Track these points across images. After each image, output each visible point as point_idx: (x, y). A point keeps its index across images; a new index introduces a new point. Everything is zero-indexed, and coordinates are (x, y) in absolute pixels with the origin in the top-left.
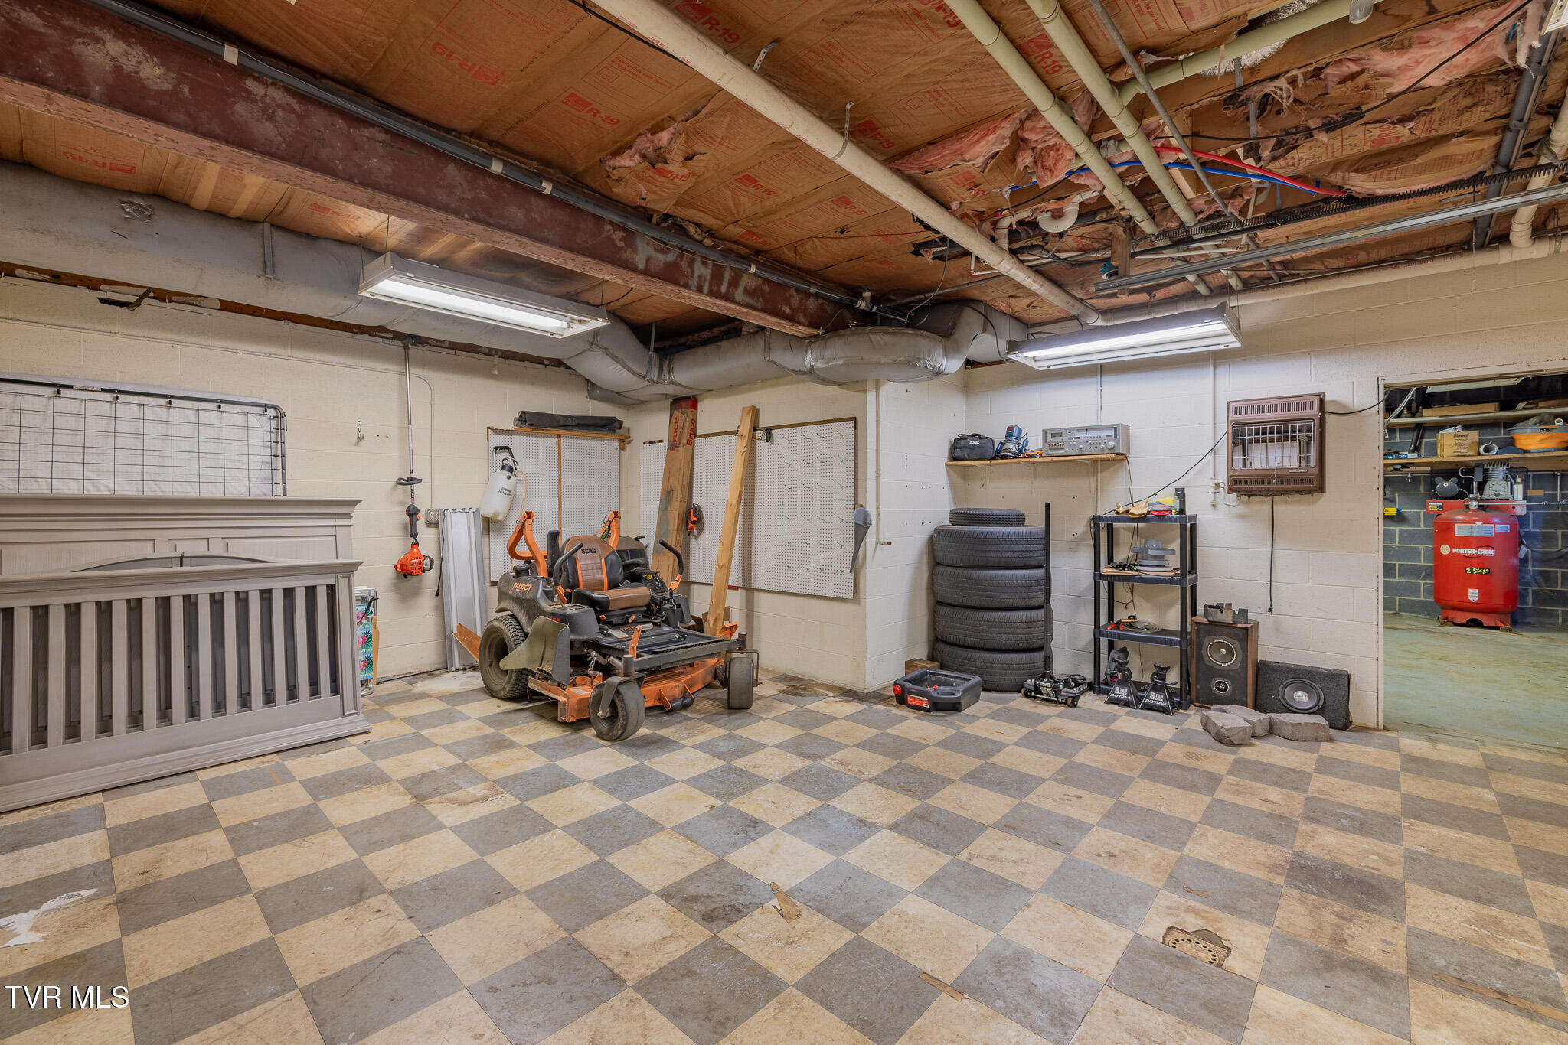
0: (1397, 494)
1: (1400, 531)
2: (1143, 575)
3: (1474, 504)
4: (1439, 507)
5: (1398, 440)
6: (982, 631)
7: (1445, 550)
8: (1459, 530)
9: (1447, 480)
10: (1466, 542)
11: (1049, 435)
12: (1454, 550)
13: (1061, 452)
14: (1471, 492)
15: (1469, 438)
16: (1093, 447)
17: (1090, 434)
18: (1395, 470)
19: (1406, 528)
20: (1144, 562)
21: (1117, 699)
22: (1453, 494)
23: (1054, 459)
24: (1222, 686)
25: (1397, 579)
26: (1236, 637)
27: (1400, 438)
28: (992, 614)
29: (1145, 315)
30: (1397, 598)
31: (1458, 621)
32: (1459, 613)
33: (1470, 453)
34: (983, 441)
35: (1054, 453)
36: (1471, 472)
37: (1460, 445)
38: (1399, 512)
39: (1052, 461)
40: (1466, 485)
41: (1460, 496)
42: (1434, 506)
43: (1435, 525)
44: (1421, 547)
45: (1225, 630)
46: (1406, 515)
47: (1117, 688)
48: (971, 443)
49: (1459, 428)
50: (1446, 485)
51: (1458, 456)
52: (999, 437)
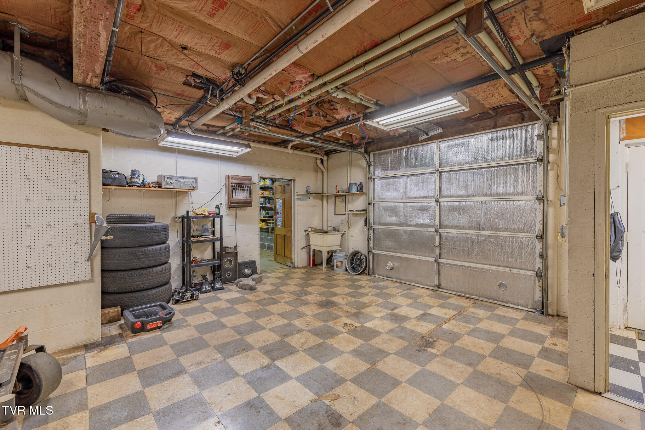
2: (208, 239)
6: (152, 279)
11: (166, 178)
13: (172, 187)
16: (187, 186)
17: (185, 180)
20: (204, 234)
21: (205, 291)
23: (168, 190)
24: (228, 275)
26: (233, 256)
28: (157, 268)
29: (207, 135)
34: (120, 176)
35: (168, 186)
39: (167, 191)
45: (230, 254)
47: (204, 286)
48: (113, 176)
52: (128, 174)
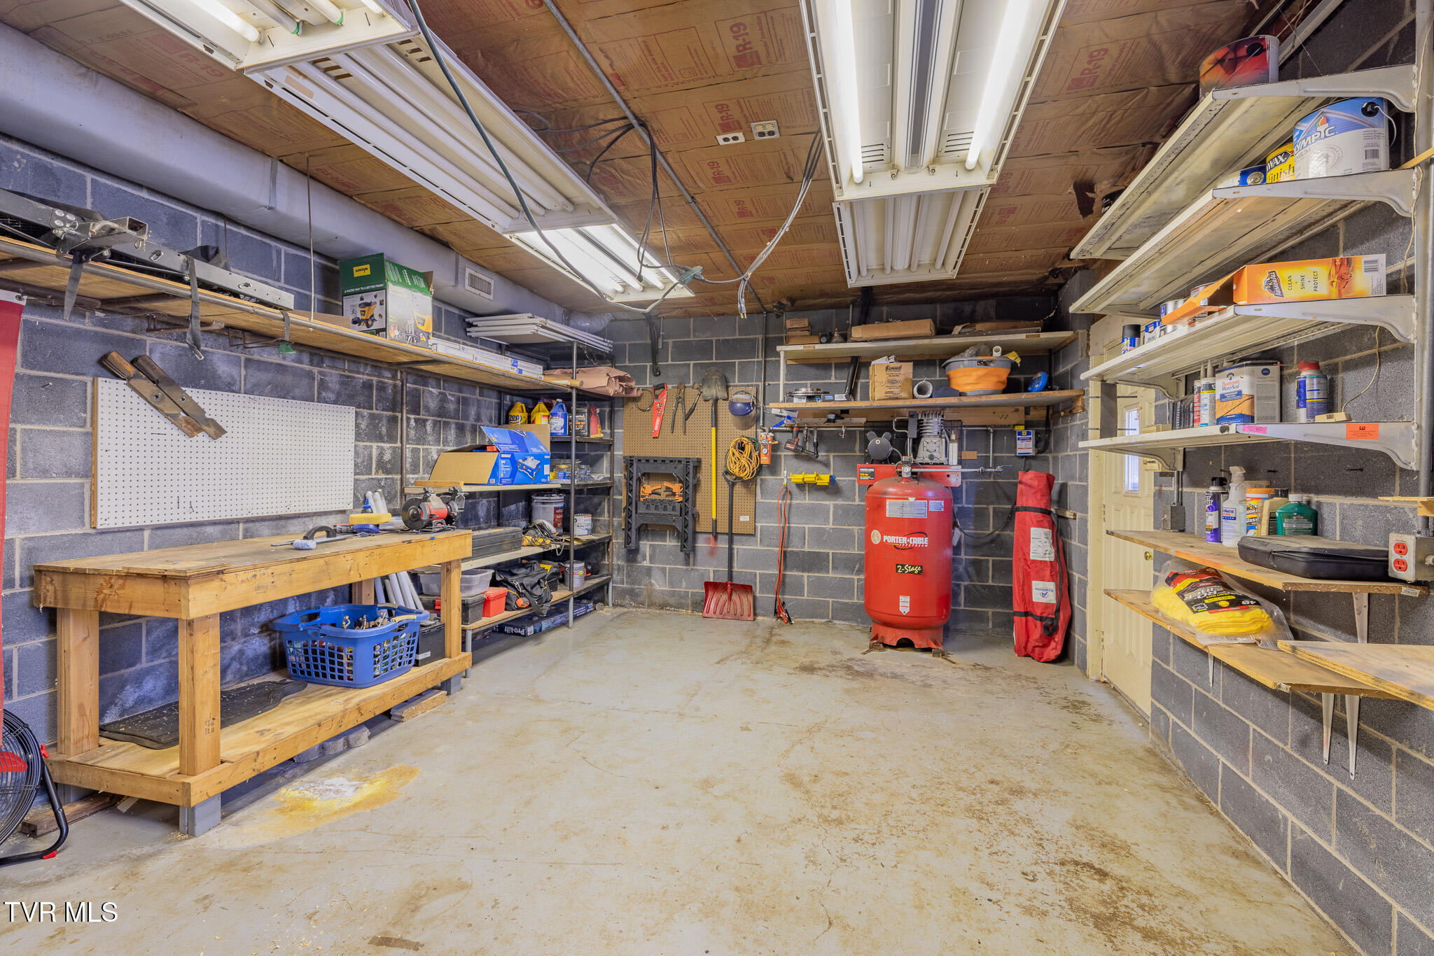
0: (831, 455)
1: (835, 506)
3: (906, 470)
4: (871, 474)
5: (833, 380)
7: (876, 537)
8: (892, 509)
9: (879, 435)
10: (898, 526)
12: (886, 538)
14: (904, 454)
15: (902, 371)
18: (829, 421)
19: (840, 502)
22: (885, 456)
25: (831, 575)
27: (836, 378)
30: (831, 600)
31: (888, 642)
32: (890, 630)
33: (904, 395)
36: (903, 424)
37: (892, 382)
38: (832, 479)
40: (899, 441)
41: (892, 459)
42: (866, 470)
43: (867, 499)
44: (856, 528)
46: (841, 484)
49: (892, 358)
50: (879, 442)
51: (890, 399)
